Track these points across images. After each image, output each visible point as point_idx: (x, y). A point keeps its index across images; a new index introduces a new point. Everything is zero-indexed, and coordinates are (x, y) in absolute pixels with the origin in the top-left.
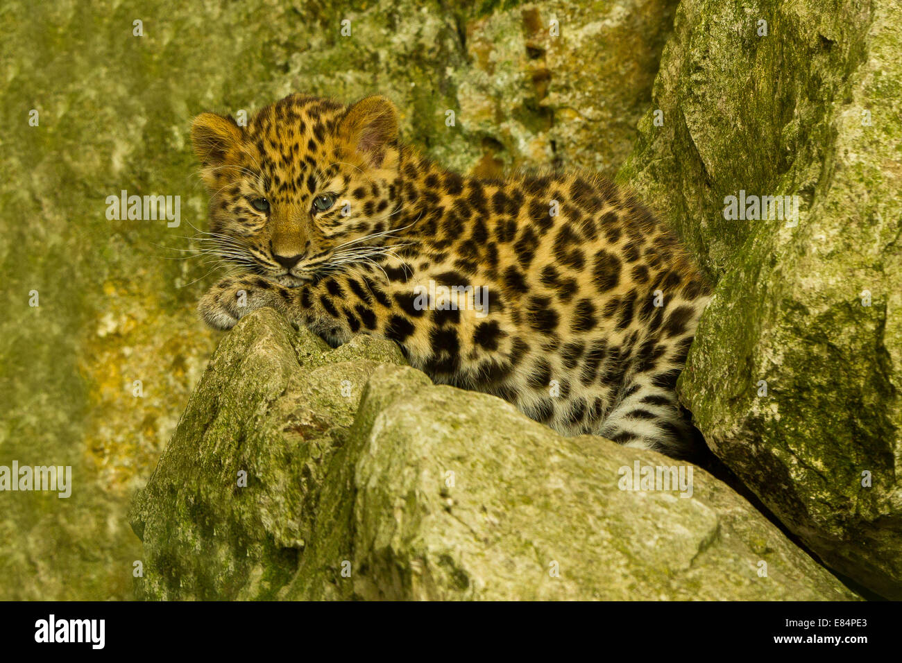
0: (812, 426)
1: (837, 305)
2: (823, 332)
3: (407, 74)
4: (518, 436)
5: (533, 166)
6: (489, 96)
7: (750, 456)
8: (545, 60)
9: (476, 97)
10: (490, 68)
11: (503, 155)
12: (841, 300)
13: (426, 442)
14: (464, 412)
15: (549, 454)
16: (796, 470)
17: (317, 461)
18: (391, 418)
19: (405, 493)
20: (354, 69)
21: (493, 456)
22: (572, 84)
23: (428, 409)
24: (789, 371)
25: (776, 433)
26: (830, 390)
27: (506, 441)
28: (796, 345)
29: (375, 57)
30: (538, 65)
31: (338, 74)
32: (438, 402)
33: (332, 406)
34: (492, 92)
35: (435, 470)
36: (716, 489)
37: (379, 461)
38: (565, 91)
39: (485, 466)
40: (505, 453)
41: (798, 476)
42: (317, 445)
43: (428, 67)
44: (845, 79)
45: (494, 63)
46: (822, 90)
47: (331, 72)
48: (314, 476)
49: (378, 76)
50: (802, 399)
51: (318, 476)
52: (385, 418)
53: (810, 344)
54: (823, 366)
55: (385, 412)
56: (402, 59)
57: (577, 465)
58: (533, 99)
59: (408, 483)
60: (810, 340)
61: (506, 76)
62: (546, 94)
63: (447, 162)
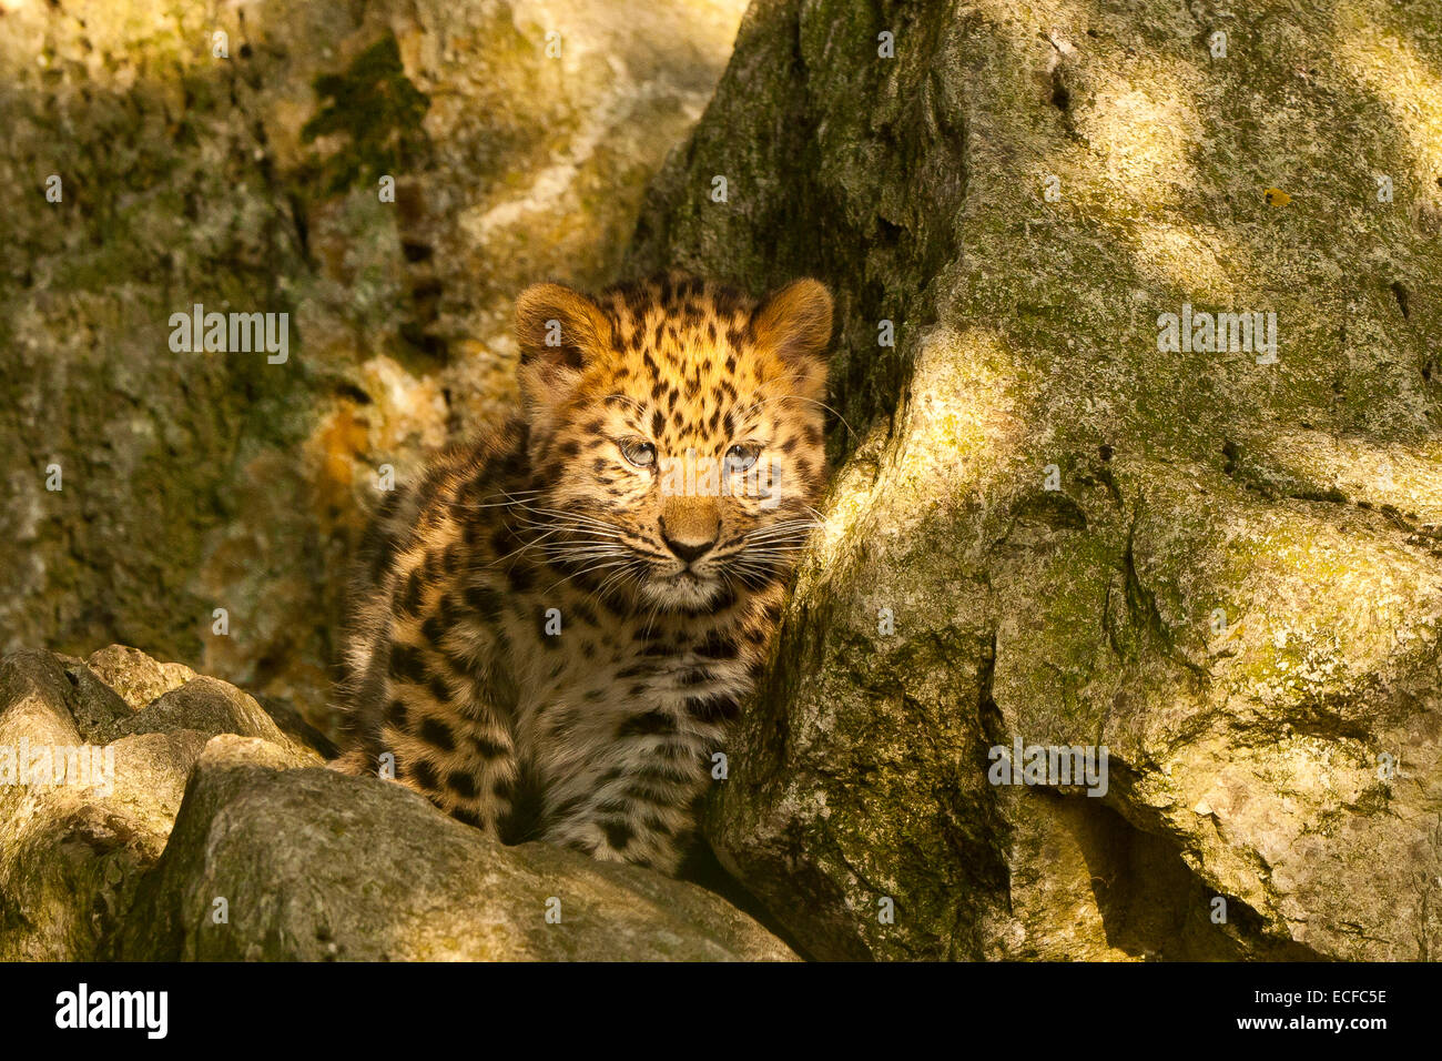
0: (881, 826)
1: (918, 637)
2: (896, 679)
3: (217, 287)
4: (435, 844)
5: (416, 429)
6: (344, 320)
7: (784, 874)
8: (431, 264)
9: (325, 322)
10: (346, 277)
11: (368, 412)
12: (924, 630)
13: (292, 856)
14: (351, 808)
15: (485, 872)
16: (855, 894)
17: (117, 888)
18: (237, 818)
19: (261, 934)
20: (132, 281)
21: (397, 876)
22: (474, 302)
23: (294, 803)
24: (845, 740)
25: (824, 837)
26: (910, 768)
27: (417, 853)
28: (855, 700)
29: (166, 262)
30: (420, 271)
31: (109, 289)
32: (308, 793)
33: (134, 801)
34: (351, 315)
35: (308, 898)
36: (737, 924)
37: (220, 885)
38: (464, 311)
39: (385, 892)
40: (415, 870)
41: (858, 903)
42: (117, 863)
43: (248, 276)
44: (922, 286)
45: (352, 270)
46: (885, 303)
47: (99, 286)
48: (111, 909)
49: (172, 291)
50: (864, 783)
51: (118, 910)
52: (227, 817)
53: (878, 698)
54: (896, 731)
55: (227, 809)
56: (209, 265)
57: (527, 888)
58: (413, 324)
59: (266, 918)
60: (875, 692)
61: (370, 289)
62: (434, 316)
63: (280, 422)
